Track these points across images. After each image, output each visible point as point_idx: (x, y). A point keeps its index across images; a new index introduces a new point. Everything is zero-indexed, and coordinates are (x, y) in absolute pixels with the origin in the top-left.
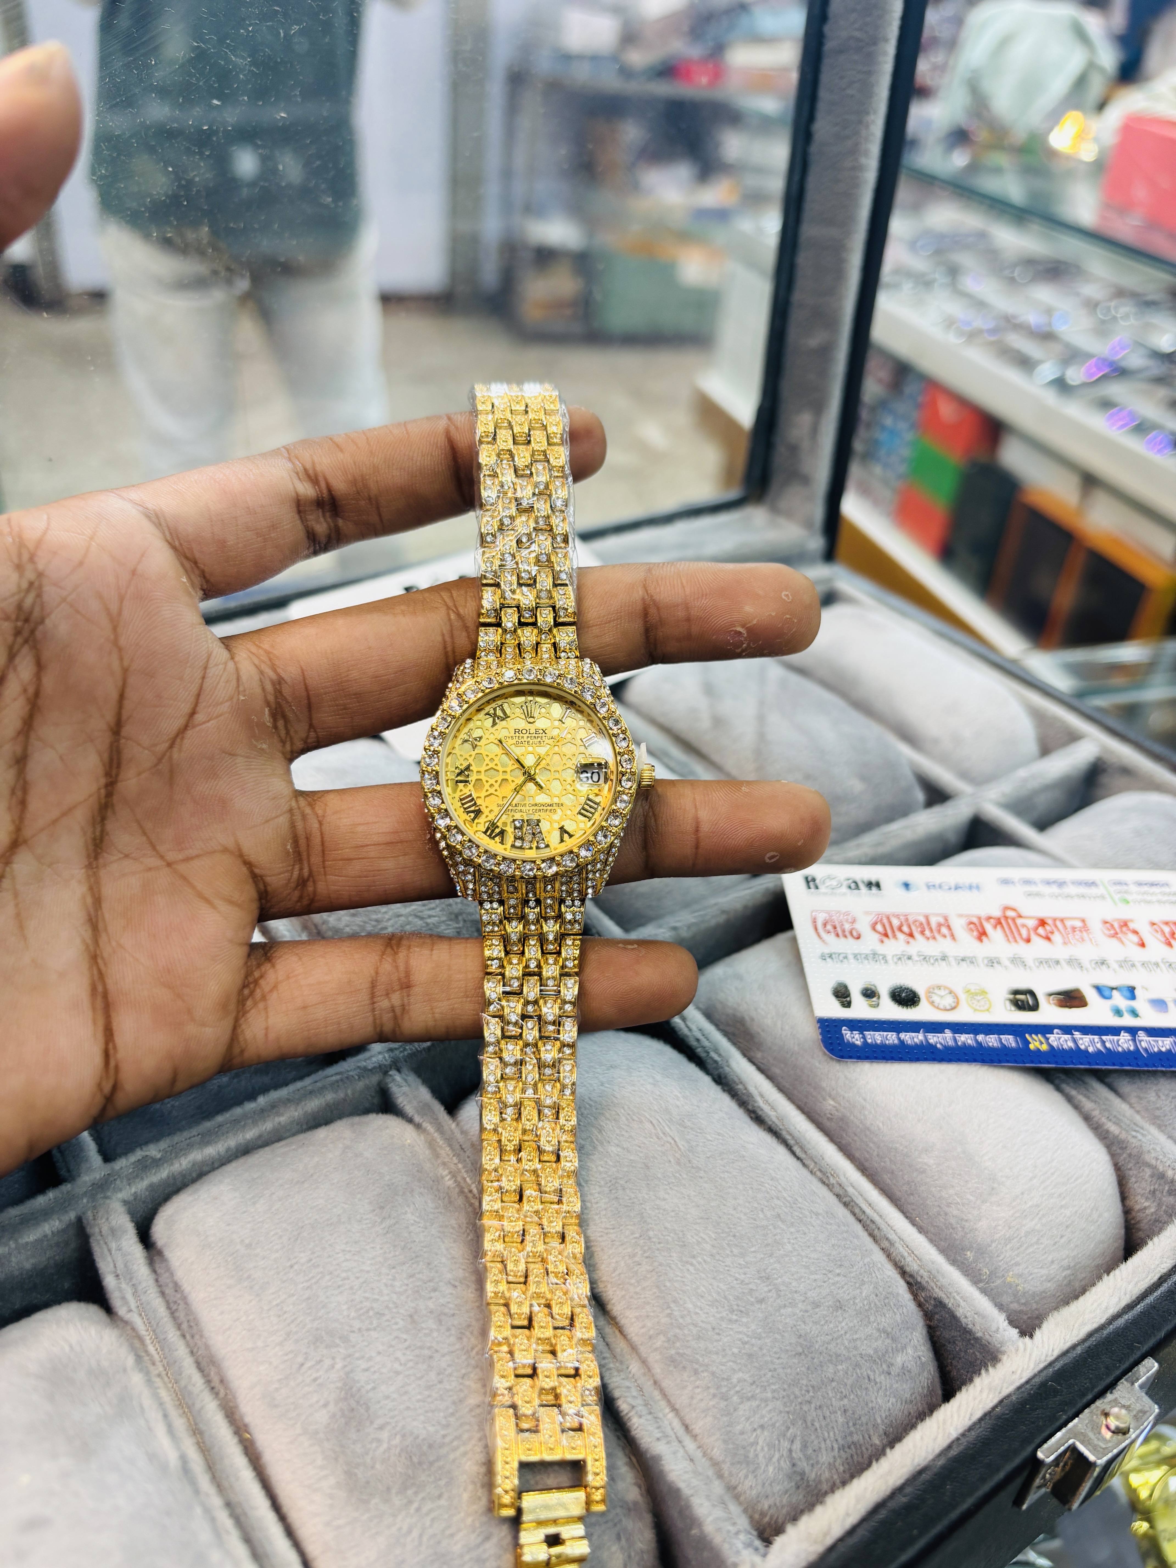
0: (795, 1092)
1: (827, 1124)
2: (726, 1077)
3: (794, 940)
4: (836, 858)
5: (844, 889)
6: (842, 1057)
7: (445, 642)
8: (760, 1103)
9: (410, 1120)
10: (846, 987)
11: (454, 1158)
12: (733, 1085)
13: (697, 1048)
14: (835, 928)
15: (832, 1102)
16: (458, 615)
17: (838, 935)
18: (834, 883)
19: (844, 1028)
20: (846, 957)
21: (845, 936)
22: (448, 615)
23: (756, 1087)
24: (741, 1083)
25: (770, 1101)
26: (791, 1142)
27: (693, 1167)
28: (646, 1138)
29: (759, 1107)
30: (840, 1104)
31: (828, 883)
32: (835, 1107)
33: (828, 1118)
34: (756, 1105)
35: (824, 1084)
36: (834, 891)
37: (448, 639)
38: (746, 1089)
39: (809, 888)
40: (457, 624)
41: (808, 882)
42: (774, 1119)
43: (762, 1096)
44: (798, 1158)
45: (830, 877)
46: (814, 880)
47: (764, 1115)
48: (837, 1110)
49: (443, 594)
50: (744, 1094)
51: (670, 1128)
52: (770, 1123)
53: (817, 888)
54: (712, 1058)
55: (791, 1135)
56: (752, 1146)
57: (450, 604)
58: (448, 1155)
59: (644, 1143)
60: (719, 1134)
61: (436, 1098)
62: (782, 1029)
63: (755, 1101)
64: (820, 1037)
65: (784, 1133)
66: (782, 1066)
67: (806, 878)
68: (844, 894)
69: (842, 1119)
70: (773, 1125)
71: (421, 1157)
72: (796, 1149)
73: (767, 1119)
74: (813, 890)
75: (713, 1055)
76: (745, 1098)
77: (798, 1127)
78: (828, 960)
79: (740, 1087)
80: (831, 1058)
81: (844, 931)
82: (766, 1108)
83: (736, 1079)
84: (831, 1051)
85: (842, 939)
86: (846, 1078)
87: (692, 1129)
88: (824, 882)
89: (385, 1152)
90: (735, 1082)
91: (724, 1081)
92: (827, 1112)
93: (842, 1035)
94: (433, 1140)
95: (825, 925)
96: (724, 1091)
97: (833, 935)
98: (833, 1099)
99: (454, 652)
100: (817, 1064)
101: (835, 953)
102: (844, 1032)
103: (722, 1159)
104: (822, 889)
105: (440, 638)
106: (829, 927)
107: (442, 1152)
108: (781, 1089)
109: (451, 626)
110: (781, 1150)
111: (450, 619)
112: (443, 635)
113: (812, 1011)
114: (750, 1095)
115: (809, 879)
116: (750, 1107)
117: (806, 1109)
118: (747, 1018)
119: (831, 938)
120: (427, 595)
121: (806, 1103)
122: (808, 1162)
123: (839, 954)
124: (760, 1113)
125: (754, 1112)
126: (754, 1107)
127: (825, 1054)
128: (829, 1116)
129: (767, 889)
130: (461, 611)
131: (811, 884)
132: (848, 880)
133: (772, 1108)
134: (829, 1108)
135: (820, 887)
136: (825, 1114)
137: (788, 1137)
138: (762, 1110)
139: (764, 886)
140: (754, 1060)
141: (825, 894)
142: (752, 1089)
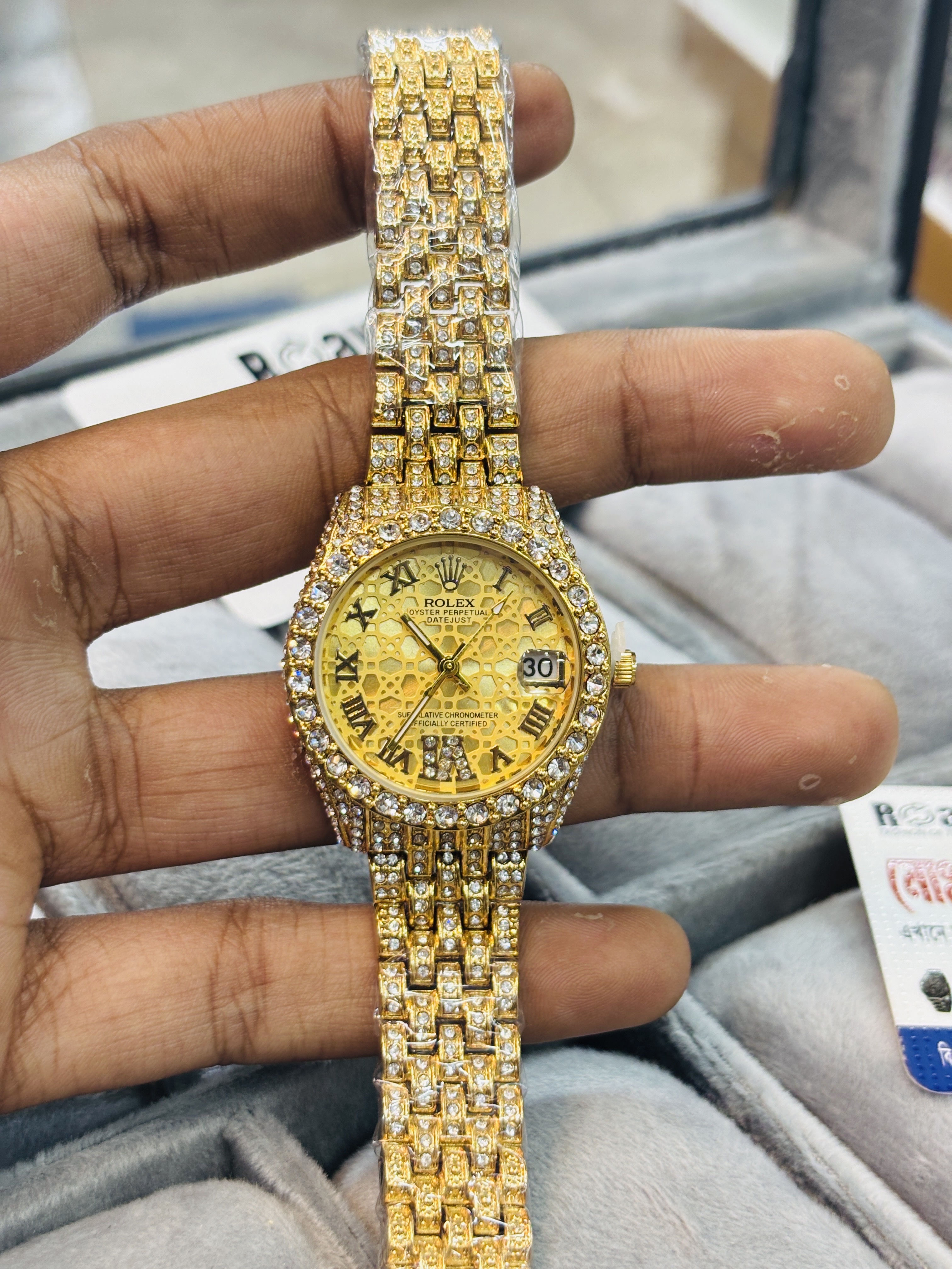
0: (865, 1143)
1: (916, 1192)
2: (757, 1122)
3: (860, 905)
4: (922, 775)
5: (938, 825)
6: (938, 1089)
7: (319, 458)
8: (812, 1160)
9: (271, 1190)
10: (943, 979)
11: (341, 1248)
12: (770, 1133)
13: (711, 1076)
14: (924, 886)
15: (923, 1159)
16: (339, 414)
17: (928, 898)
18: (921, 815)
19: (941, 1043)
20: (942, 933)
21: (941, 900)
22: (324, 415)
23: (805, 1137)
24: (781, 1129)
25: (827, 1158)
26: (861, 1221)
27: (709, 1261)
28: (635, 1216)
29: (810, 1167)
30: (936, 1162)
31: (912, 815)
32: (927, 1166)
33: (917, 1184)
34: (805, 1163)
35: (910, 1131)
36: (922, 828)
37: (323, 452)
38: (788, 1139)
39: (882, 822)
40: (338, 429)
41: (880, 814)
42: (834, 1186)
43: (814, 1150)
44: (872, 1246)
45: (914, 807)
46: (890, 810)
47: (816, 1180)
48: (932, 1171)
49: (314, 382)
50: (785, 1147)
51: (673, 1201)
52: (827, 1192)
53: (894, 823)
54: (735, 1092)
55: (860, 1210)
56: (799, 1227)
57: (326, 398)
58: (331, 1243)
59: (634, 1224)
60: (749, 1209)
61: (310, 1155)
62: (844, 1046)
63: (803, 1158)
64: (904, 1058)
65: (850, 1208)
66: (844, 1102)
67: (878, 808)
68: (938, 833)
69: (938, 1185)
70: (833, 1196)
71: (291, 1247)
72: (869, 1232)
73: (822, 1186)
74: (888, 827)
75: (736, 1085)
76: (788, 1153)
77: (871, 1197)
78: (914, 936)
79: (780, 1136)
80: (922, 1091)
81: (938, 891)
82: (820, 1168)
83: (773, 1124)
84: (922, 1079)
85: (936, 904)
86: (945, 1121)
87: (706, 1201)
88: (905, 815)
89: (236, 1239)
90: (771, 1129)
91: (753, 1127)
92: (916, 1174)
93: (939, 1054)
94: (308, 1219)
95: (908, 882)
96: (755, 1142)
97: (921, 897)
98: (926, 1155)
99: (332, 472)
100: (899, 1100)
101: (925, 927)
102: (941, 1050)
103: (754, 1248)
104: (903, 825)
105: (311, 452)
106: (915, 885)
107: (322, 1238)
108: (844, 1139)
109: (329, 432)
110: (846, 1234)
111: (326, 423)
112: (317, 447)
113: (890, 1017)
114: (796, 1149)
115: (883, 809)
116: (796, 1168)
117: (883, 1171)
118: (789, 1029)
119: (918, 902)
120: (290, 385)
121: (881, 1161)
122: (887, 1252)
123: (932, 928)
124: (812, 1176)
125: (802, 1175)
126: (801, 1166)
127: (912, 1084)
128: (918, 1179)
129: (816, 826)
130: (343, 409)
131: (886, 817)
132: (944, 810)
133: (831, 1168)
134: (918, 1167)
135: (899, 822)
136: (912, 1178)
137: (856, 1214)
138: (815, 1172)
139: (811, 821)
140: (801, 1094)
141: (908, 833)
142: (799, 1140)
